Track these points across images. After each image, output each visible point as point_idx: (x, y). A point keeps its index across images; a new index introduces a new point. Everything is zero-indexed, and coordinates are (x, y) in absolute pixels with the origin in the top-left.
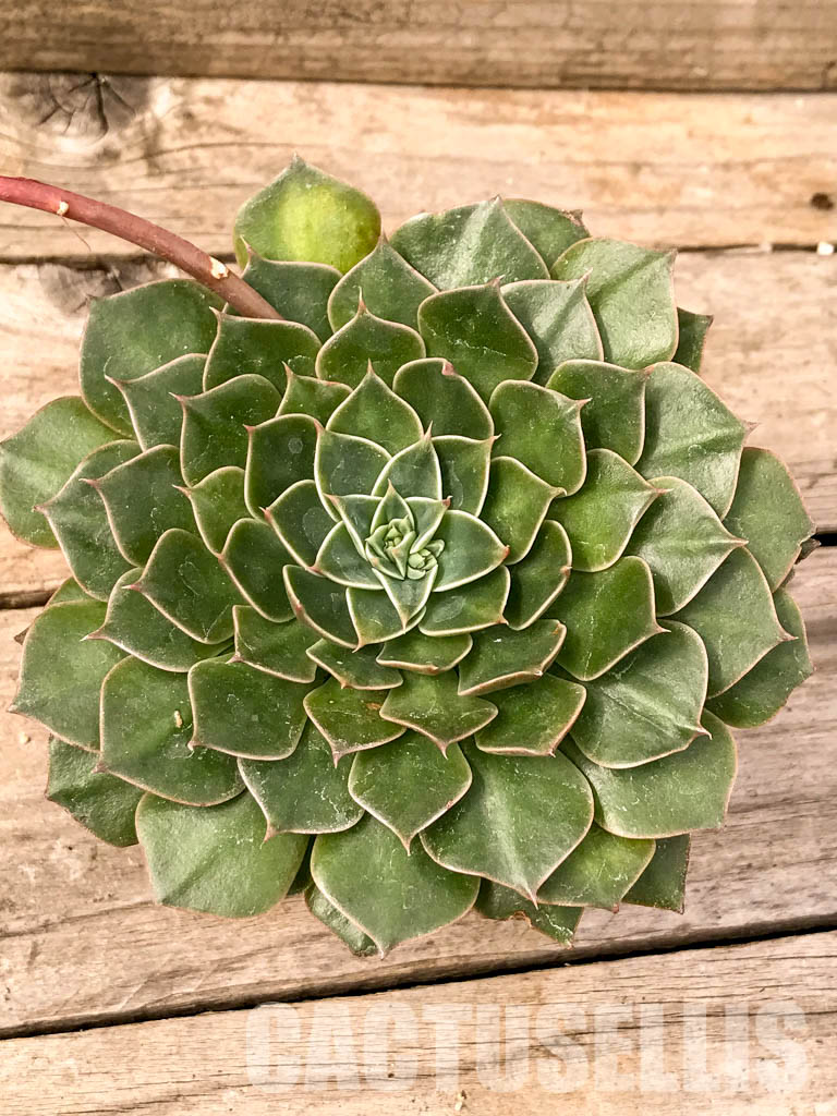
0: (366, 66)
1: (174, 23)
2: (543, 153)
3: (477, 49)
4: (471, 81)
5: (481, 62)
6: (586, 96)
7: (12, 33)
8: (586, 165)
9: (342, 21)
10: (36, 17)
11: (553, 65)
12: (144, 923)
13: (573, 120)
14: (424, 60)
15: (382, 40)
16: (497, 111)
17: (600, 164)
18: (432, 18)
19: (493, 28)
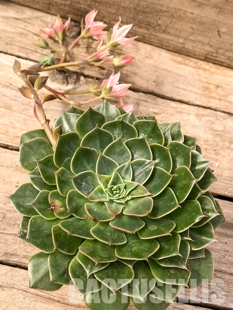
0: (152, 40)
1: (104, 15)
2: (193, 76)
3: (183, 44)
4: (180, 52)
5: (184, 47)
6: (211, 64)
7: (62, 7)
8: (204, 82)
9: (148, 26)
10: (69, 4)
11: (203, 53)
12: (10, 239)
13: (205, 70)
14: (168, 43)
15: (158, 34)
16: (184, 62)
17: (208, 83)
18: (172, 32)
19: (188, 39)
